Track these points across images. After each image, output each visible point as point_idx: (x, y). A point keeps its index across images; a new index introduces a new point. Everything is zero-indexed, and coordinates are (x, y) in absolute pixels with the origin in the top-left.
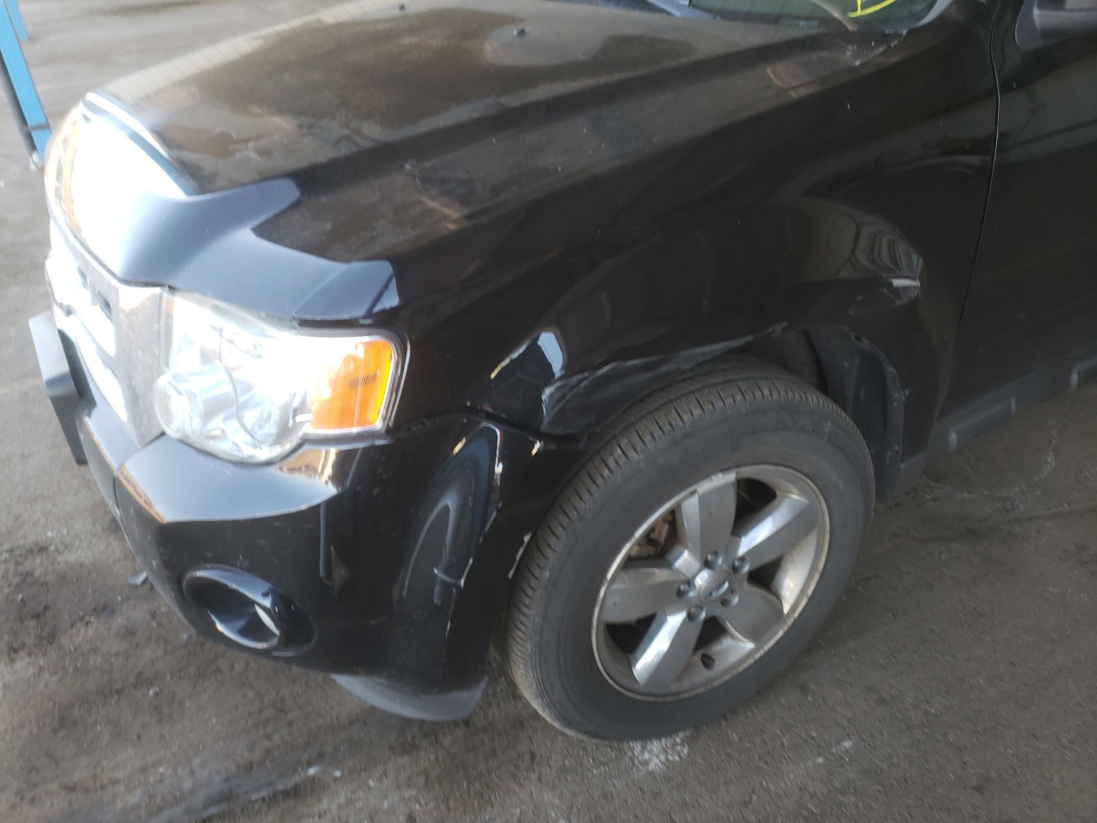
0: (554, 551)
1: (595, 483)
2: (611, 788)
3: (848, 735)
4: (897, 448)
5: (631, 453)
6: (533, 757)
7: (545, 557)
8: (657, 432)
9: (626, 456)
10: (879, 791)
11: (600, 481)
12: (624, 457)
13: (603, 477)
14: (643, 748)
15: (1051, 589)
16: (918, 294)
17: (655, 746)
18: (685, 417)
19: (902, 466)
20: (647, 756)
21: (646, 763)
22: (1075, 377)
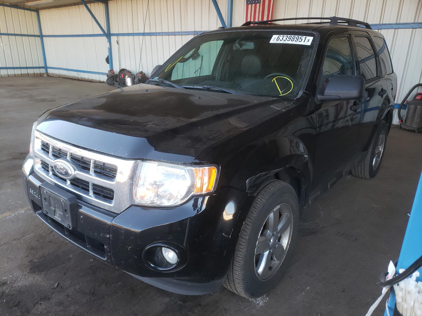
0: (248, 229)
1: (256, 209)
2: (252, 313)
3: (307, 286)
4: (303, 203)
5: (262, 199)
6: (225, 310)
7: (246, 232)
8: (267, 194)
9: (262, 200)
10: (322, 297)
11: (257, 208)
12: (261, 201)
13: (257, 206)
14: (256, 300)
15: (337, 243)
16: (308, 160)
17: (259, 299)
18: (271, 189)
19: (304, 208)
20: (258, 302)
21: (259, 304)
22: (329, 186)
